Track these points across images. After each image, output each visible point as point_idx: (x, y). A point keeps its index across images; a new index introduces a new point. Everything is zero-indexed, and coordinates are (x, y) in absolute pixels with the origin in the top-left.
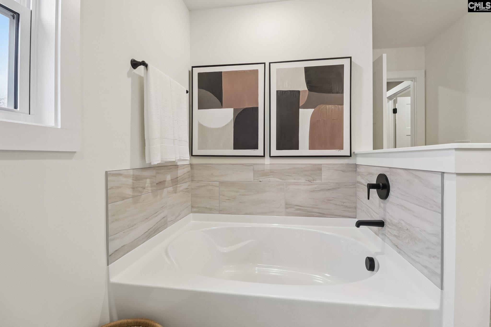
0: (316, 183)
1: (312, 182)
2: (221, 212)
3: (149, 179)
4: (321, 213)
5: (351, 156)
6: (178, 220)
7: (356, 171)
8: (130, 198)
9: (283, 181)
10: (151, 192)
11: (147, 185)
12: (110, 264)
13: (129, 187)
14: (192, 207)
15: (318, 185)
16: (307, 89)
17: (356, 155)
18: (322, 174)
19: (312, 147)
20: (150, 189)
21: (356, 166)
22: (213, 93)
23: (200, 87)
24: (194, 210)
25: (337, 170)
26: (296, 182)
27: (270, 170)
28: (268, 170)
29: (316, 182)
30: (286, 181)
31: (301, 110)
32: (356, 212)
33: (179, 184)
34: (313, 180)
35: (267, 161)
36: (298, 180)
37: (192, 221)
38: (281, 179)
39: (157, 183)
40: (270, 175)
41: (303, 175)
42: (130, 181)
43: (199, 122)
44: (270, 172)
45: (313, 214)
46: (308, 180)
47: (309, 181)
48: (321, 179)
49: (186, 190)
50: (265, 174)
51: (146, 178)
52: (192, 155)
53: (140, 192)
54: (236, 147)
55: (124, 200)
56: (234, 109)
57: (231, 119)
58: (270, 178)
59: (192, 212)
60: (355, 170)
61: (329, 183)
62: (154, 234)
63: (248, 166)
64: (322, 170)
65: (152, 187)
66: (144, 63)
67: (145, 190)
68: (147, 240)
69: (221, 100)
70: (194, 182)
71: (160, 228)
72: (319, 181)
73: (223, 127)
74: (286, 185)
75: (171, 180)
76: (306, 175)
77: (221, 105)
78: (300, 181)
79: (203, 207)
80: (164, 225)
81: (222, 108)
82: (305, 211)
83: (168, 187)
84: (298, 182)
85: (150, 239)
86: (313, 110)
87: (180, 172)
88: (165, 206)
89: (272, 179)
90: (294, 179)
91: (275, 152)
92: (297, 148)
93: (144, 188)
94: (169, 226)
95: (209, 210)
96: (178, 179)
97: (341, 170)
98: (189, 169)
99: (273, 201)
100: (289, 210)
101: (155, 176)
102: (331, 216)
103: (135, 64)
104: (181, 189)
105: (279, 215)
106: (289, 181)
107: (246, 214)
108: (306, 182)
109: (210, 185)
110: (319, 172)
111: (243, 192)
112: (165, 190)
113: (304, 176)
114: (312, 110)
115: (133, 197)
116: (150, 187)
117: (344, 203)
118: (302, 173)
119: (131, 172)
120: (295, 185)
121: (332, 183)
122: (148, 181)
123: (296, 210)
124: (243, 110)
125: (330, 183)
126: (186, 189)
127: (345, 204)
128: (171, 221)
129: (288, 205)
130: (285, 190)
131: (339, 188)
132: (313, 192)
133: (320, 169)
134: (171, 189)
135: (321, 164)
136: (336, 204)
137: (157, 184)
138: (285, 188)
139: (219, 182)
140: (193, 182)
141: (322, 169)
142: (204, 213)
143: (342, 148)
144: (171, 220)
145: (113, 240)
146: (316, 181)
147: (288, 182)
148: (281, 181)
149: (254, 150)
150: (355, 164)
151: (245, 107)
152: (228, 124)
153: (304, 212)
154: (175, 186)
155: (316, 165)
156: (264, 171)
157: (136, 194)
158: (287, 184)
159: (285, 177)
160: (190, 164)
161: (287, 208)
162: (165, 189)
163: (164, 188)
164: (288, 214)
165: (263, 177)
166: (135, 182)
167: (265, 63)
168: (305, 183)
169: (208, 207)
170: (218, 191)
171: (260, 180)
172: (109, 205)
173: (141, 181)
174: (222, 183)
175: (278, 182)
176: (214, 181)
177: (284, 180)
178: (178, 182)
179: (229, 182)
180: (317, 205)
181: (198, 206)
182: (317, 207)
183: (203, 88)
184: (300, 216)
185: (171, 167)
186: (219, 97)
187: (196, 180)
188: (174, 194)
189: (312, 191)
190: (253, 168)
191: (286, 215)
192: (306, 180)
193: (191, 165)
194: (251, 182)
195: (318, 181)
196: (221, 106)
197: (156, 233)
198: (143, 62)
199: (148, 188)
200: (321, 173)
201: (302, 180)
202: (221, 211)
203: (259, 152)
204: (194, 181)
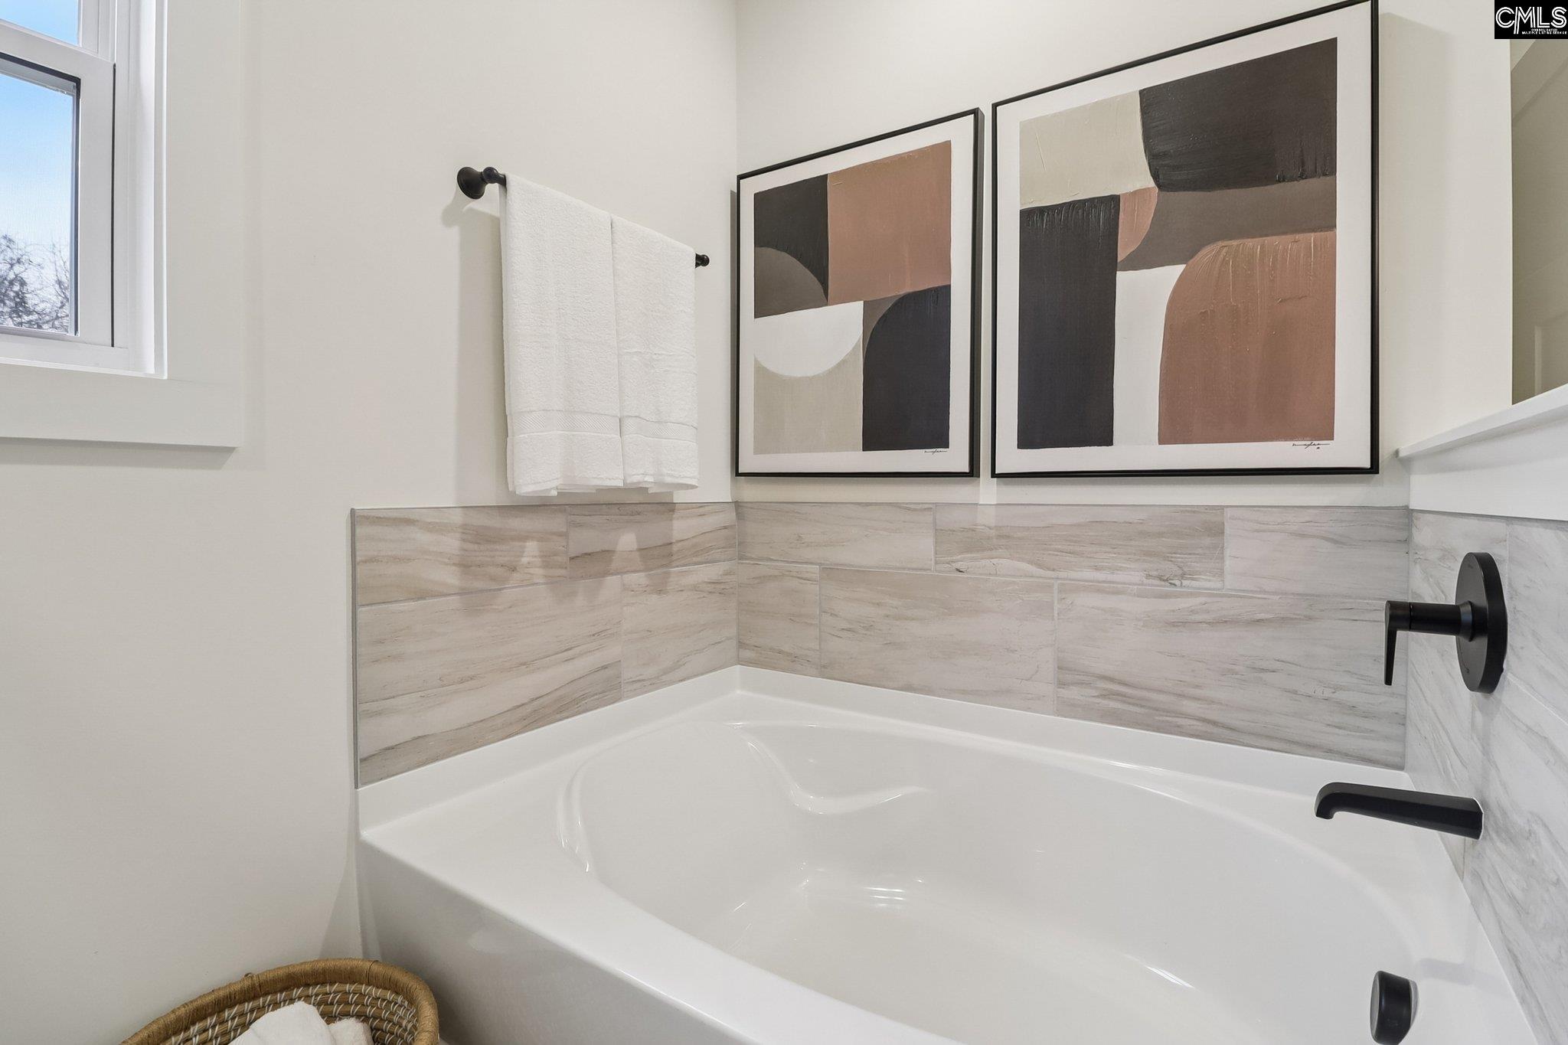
0: (1192, 587)
1: (1175, 585)
2: (823, 669)
3: (535, 543)
4: (1215, 723)
5: (1374, 468)
6: (672, 683)
7: (1407, 541)
8: (449, 595)
9: (1050, 573)
10: (542, 584)
11: (525, 560)
12: (365, 784)
13: (447, 560)
14: (741, 645)
15: (1202, 600)
16: (1151, 184)
17: (1405, 463)
18: (1228, 552)
19: (1171, 431)
20: (540, 571)
21: (1408, 515)
22: (800, 257)
23: (759, 242)
24: (748, 654)
25: (1303, 536)
26: (1104, 582)
27: (997, 528)
28: (990, 528)
29: (1195, 584)
30: (1062, 574)
31: (1122, 277)
32: (1402, 740)
33: (677, 567)
34: (1183, 576)
35: (986, 491)
36: (1113, 573)
37: (738, 692)
38: (1040, 566)
39: (573, 555)
40: (996, 549)
41: (1135, 554)
42: (452, 544)
43: (756, 361)
44: (1000, 537)
45: (1180, 721)
46: (1155, 573)
47: (1160, 578)
48: (1220, 574)
49: (713, 586)
50: (976, 542)
51: (524, 538)
52: (738, 474)
53: (493, 579)
54: (872, 441)
55: (425, 599)
56: (866, 304)
57: (857, 340)
58: (995, 561)
59: (740, 661)
60: (1402, 535)
61: (1260, 592)
62: (558, 716)
63: (915, 510)
64: (1223, 533)
65: (546, 565)
66: (491, 176)
67: (515, 575)
68: (524, 732)
69: (822, 277)
70: (748, 562)
71: (584, 697)
72: (1210, 581)
73: (830, 372)
74: (1060, 591)
75: (640, 550)
76: (1148, 554)
77: (823, 296)
78: (1120, 577)
79: (772, 649)
80: (604, 692)
81: (826, 305)
82: (1142, 706)
83: (626, 573)
84: (1110, 582)
85: (537, 728)
86: (1179, 269)
87: (681, 528)
88: (610, 632)
89: (1006, 564)
90: (1097, 568)
91: (1012, 457)
92: (1106, 439)
93: (514, 569)
94: (628, 697)
95: (790, 661)
96: (675, 548)
97: (1324, 538)
98: (730, 516)
99: (1008, 649)
100: (1073, 693)
101: (564, 535)
102: (1266, 743)
103: (472, 183)
104: (690, 580)
105: (1029, 709)
106: (1073, 574)
107: (908, 688)
108: (1146, 581)
109: (793, 577)
110: (1207, 541)
111: (897, 608)
112: (612, 581)
113: (1137, 557)
114: (1172, 273)
115: (463, 592)
116: (540, 567)
117: (1337, 688)
118: (1133, 543)
119: (457, 518)
120: (1099, 591)
121: (1275, 593)
122: (532, 547)
123: (1103, 696)
124: (895, 305)
125: (1265, 592)
126: (714, 583)
127: (1342, 696)
128: (639, 681)
129: (1066, 673)
130: (1056, 612)
131: (1310, 618)
132: (1178, 626)
133: (1216, 530)
134: (638, 579)
135: (1222, 508)
136: (1295, 692)
137: (572, 559)
138: (1056, 602)
139: (820, 564)
140: (742, 563)
141: (1227, 531)
142: (774, 668)
143: (1325, 431)
144: (637, 678)
145: (378, 713)
146: (1193, 579)
147: (1070, 580)
148: (1041, 572)
149: (934, 450)
150: (1406, 508)
151: (903, 292)
152: (843, 362)
153: (1142, 710)
154: (659, 571)
155: (1194, 512)
156: (973, 530)
157: (478, 585)
158: (1063, 584)
159: (1057, 558)
160: (736, 502)
161: (1062, 684)
162: (609, 578)
163: (607, 573)
164: (1068, 709)
165: (969, 555)
166: (470, 546)
167: (975, 112)
168: (1142, 585)
169: (786, 648)
170: (818, 598)
171: (958, 565)
172: (360, 610)
173: (498, 547)
174: (830, 571)
175: (1026, 576)
176: (806, 563)
177: (1054, 570)
178: (674, 558)
179: (853, 566)
180: (1197, 686)
181: (756, 644)
182: (1198, 692)
183: (767, 245)
184: (1121, 725)
185: (639, 508)
186: (819, 267)
187: (753, 556)
188: (655, 597)
189: (1174, 624)
190: (934, 519)
191: (1059, 713)
192: (1148, 576)
193: (737, 505)
194: (925, 570)
195: (1206, 583)
196: (825, 299)
197: (564, 714)
198: (488, 172)
199: (531, 571)
200: (1223, 547)
201: (1132, 575)
202: (826, 669)
203: (955, 457)
204: (746, 559)
